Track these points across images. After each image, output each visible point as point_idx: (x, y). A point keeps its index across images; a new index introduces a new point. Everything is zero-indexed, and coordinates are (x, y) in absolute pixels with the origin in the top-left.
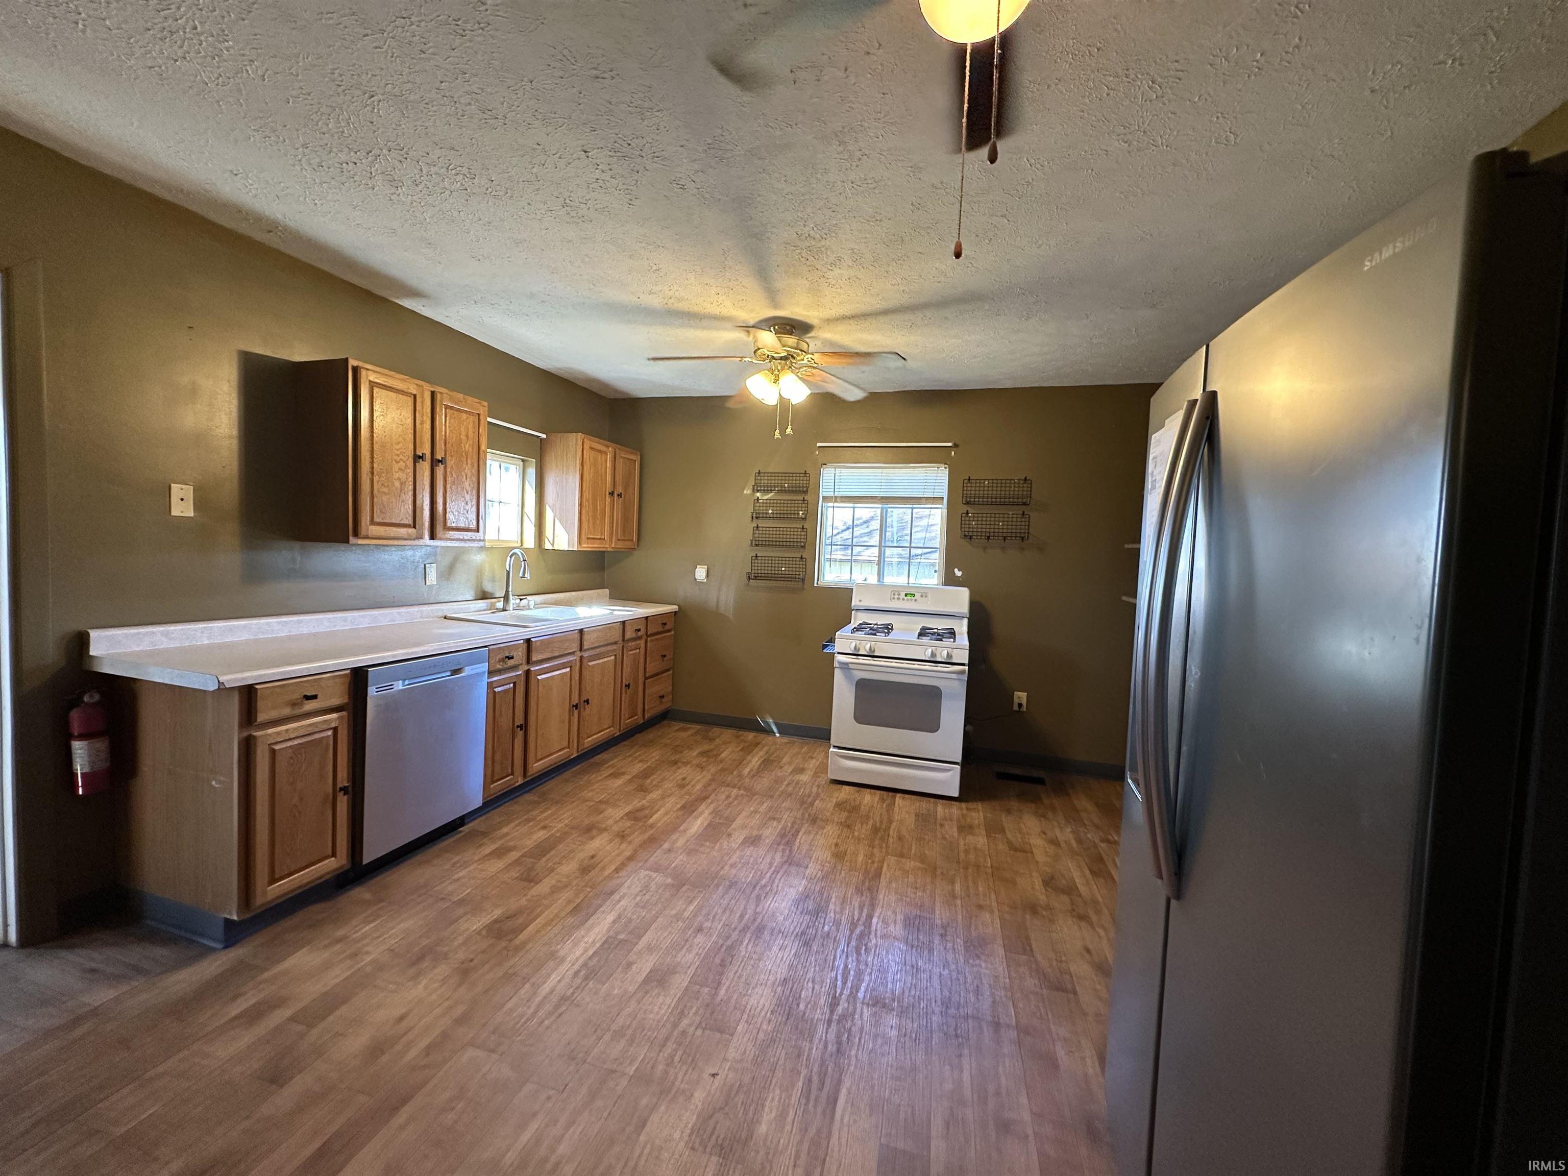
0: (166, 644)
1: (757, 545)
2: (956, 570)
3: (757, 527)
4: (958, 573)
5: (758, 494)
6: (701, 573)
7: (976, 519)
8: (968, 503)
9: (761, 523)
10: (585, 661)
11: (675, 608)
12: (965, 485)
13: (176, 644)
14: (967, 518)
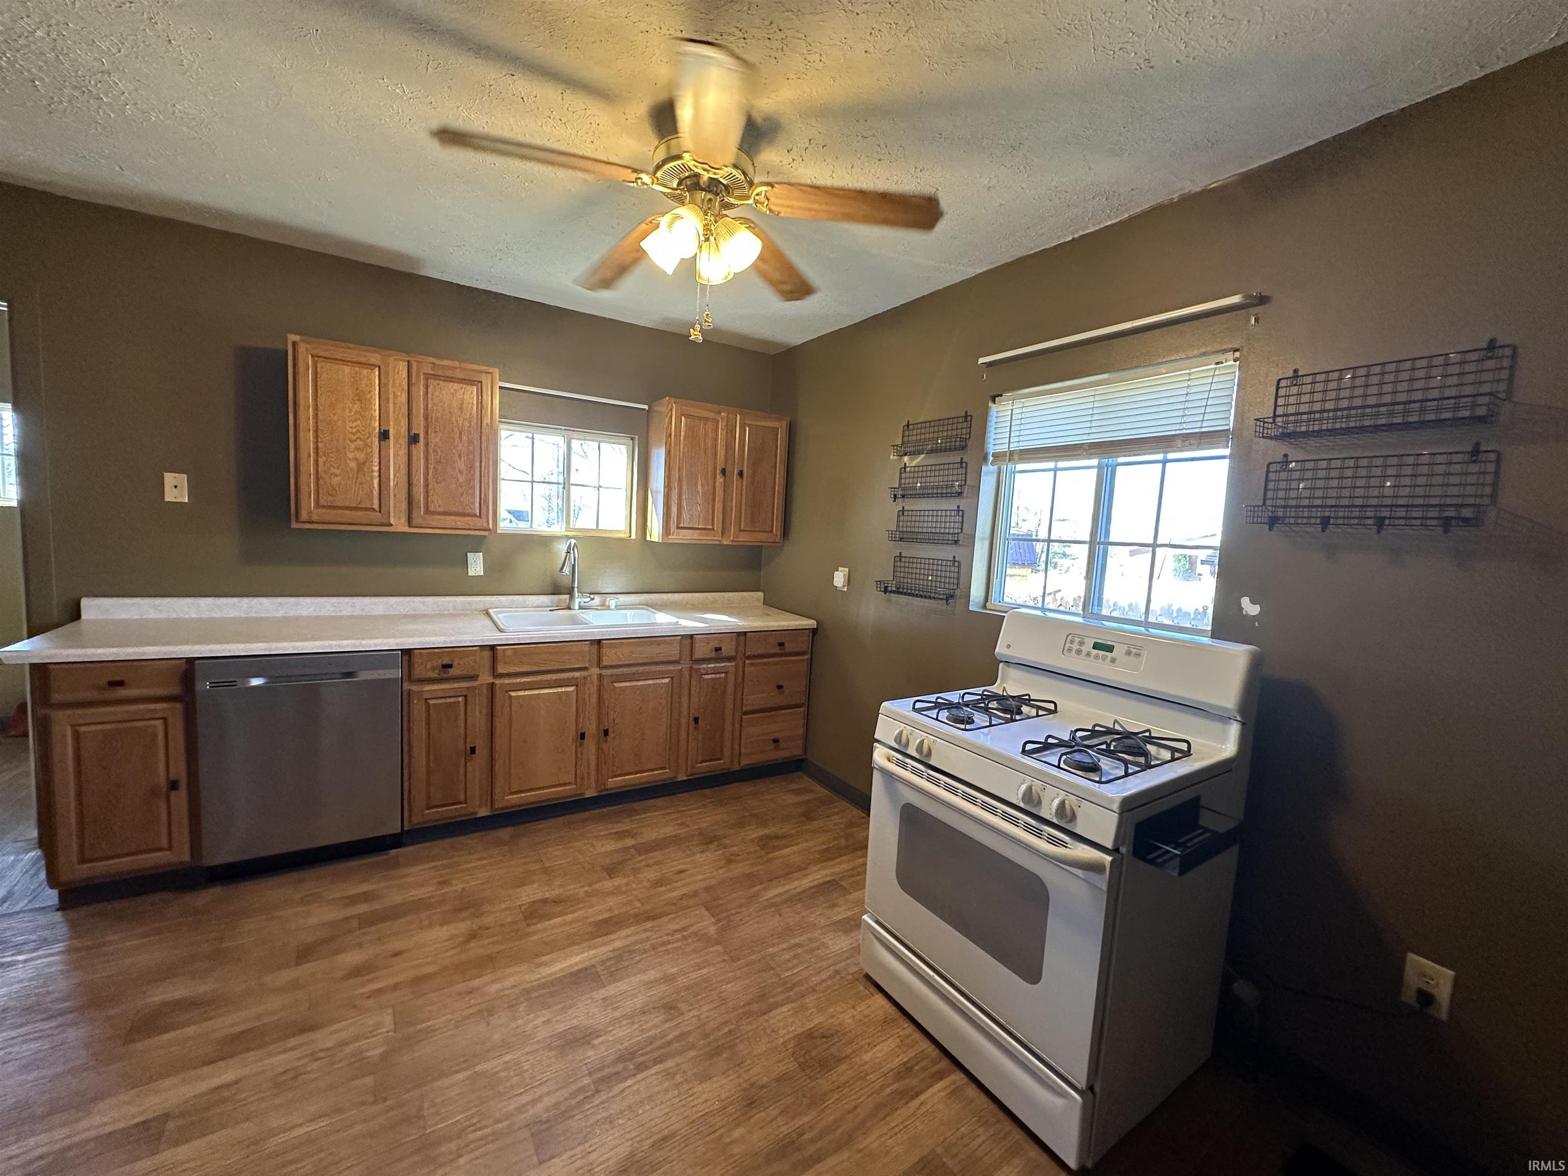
0: (152, 615)
1: (901, 539)
2: (1245, 602)
3: (903, 511)
4: (1250, 608)
5: (906, 459)
6: (839, 578)
7: (1309, 475)
8: (1285, 437)
9: (910, 504)
10: (605, 681)
11: (811, 623)
12: (1282, 392)
13: (163, 616)
14: (1284, 475)
